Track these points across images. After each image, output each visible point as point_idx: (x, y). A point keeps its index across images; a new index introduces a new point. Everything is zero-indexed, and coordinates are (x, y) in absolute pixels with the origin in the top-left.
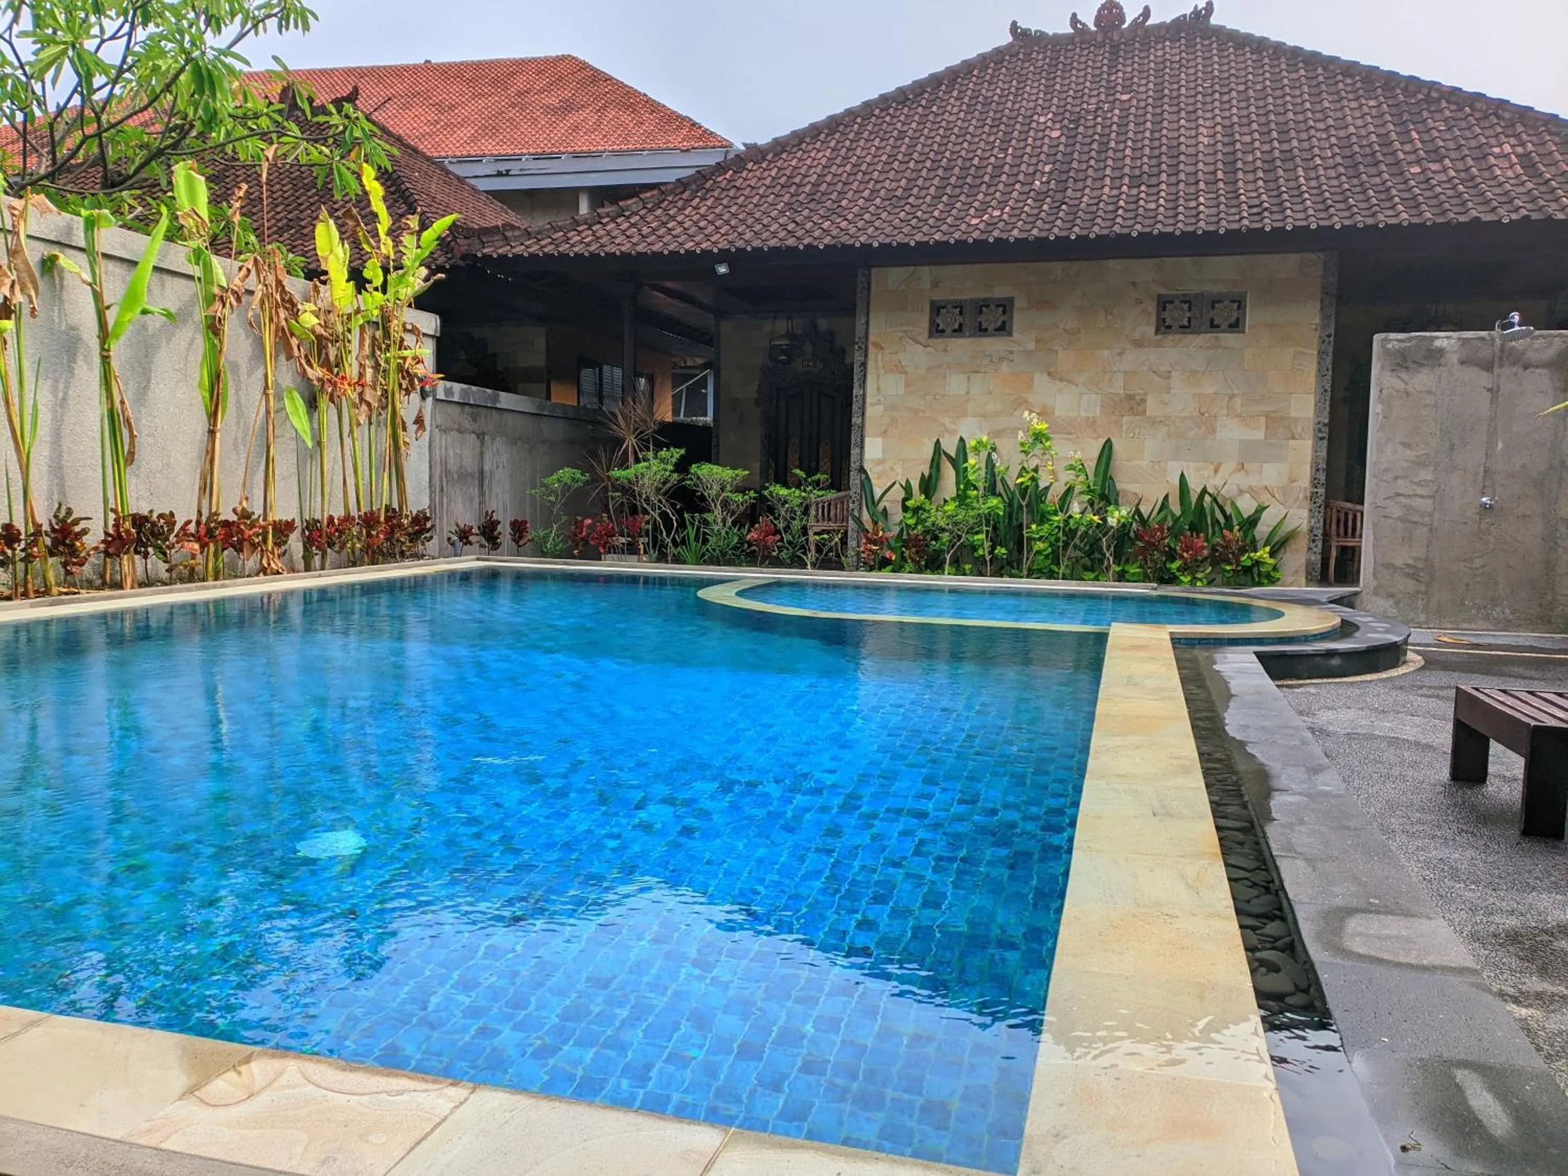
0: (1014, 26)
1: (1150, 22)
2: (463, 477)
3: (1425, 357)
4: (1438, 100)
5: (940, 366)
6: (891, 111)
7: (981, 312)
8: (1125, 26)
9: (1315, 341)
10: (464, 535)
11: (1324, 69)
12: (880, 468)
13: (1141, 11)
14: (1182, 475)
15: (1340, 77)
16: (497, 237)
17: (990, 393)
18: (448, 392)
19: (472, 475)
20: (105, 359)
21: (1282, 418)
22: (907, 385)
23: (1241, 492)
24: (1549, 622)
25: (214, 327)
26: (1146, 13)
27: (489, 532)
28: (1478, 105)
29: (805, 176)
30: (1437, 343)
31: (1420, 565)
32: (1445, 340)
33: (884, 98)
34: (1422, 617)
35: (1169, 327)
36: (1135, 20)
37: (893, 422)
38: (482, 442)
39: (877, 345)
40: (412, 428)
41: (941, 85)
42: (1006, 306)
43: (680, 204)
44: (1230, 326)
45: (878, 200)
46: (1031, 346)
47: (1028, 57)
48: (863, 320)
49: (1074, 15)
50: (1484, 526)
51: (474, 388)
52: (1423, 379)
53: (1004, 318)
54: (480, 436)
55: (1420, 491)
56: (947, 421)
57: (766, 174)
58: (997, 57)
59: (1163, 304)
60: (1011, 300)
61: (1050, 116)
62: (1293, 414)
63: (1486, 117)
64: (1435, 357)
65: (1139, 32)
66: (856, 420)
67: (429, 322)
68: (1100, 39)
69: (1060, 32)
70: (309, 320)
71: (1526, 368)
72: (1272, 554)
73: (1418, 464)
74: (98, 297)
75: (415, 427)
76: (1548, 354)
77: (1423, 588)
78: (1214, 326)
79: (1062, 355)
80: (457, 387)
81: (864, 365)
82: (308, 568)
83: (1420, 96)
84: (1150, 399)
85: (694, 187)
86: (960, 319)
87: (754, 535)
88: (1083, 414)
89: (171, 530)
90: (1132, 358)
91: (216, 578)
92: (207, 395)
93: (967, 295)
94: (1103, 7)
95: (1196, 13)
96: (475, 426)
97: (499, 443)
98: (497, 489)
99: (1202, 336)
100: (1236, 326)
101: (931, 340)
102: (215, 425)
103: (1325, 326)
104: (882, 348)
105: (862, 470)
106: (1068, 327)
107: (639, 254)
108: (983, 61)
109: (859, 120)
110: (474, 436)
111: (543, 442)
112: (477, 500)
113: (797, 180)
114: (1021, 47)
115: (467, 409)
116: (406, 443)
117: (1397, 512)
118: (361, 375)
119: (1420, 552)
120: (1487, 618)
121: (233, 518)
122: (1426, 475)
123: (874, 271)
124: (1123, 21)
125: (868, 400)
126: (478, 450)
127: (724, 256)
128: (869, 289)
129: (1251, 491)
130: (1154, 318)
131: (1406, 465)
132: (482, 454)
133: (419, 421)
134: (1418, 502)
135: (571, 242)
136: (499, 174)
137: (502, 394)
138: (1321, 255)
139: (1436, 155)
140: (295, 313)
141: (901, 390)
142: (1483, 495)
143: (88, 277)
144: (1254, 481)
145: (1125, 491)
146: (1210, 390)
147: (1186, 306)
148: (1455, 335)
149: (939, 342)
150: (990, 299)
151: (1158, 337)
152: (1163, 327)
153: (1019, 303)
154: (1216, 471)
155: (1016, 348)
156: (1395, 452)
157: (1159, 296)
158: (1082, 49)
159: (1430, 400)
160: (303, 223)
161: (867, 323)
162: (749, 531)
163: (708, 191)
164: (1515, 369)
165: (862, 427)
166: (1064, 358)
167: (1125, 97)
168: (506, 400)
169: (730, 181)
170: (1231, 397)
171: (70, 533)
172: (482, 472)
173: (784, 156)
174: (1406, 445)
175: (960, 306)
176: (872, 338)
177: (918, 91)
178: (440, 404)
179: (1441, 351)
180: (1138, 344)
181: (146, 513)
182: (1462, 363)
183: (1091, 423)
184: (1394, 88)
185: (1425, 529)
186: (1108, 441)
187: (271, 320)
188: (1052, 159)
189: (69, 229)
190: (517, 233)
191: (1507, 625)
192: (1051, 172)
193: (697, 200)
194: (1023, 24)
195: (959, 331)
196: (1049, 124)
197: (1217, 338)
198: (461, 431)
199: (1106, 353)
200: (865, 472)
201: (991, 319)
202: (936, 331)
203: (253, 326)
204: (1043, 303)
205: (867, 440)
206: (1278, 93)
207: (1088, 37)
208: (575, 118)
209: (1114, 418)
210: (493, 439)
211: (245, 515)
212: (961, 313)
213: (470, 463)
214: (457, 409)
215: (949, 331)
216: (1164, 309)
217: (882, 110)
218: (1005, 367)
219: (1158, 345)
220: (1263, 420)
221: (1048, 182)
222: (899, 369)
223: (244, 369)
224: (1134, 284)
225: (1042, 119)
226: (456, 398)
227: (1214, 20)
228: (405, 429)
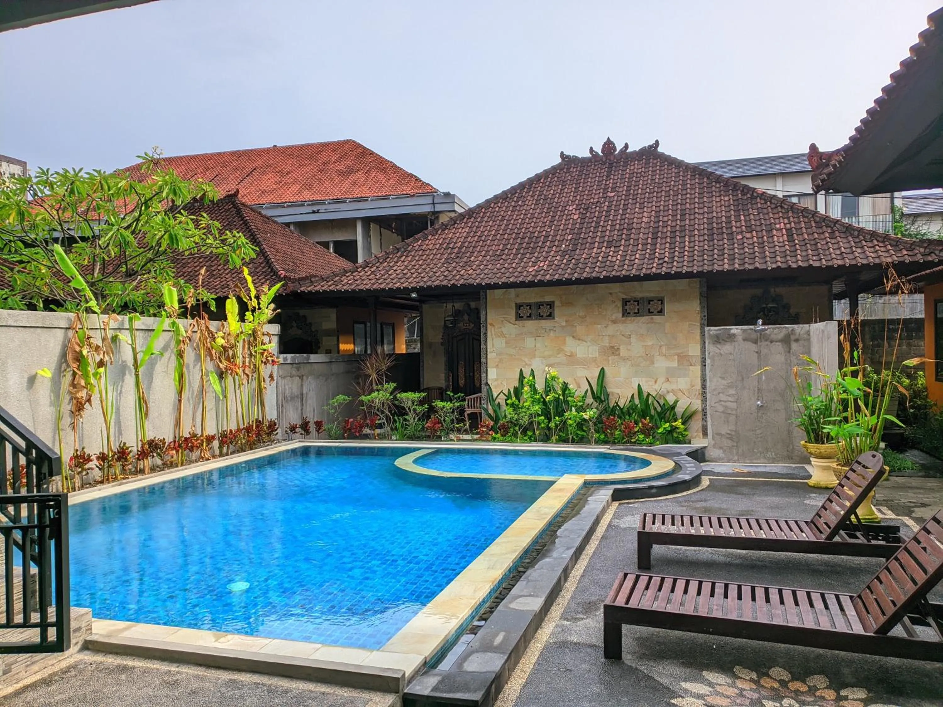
0: (562, 154)
1: (629, 150)
2: (293, 398)
3: (727, 338)
4: (756, 198)
5: (522, 334)
6: (499, 204)
7: (539, 308)
8: (616, 153)
9: (699, 318)
10: (293, 429)
11: (708, 178)
12: (496, 383)
13: (624, 145)
14: (639, 385)
15: (714, 184)
16: (307, 282)
17: (546, 346)
18: (285, 359)
19: (297, 397)
20: (137, 376)
21: (685, 356)
22: (506, 343)
23: (668, 392)
24: (792, 459)
25: (180, 355)
26: (626, 146)
27: (305, 426)
28: (773, 201)
29: (456, 243)
30: (732, 331)
31: (733, 433)
32: (735, 330)
33: (496, 197)
34: (736, 458)
35: (629, 313)
36: (621, 150)
37: (501, 361)
38: (302, 380)
39: (491, 324)
40: (267, 380)
41: (524, 188)
42: (551, 305)
43: (396, 259)
44: (658, 312)
45: (488, 257)
46: (564, 324)
47: (568, 171)
48: (484, 313)
49: (591, 148)
50: (760, 415)
51: (298, 355)
52: (727, 348)
53: (551, 310)
54: (301, 377)
55: (730, 399)
56: (526, 360)
57: (437, 242)
58: (554, 170)
59: (625, 302)
60: (553, 302)
61: (575, 206)
62: (690, 354)
63: (776, 207)
64: (731, 337)
65: (623, 156)
66: (483, 360)
67: (275, 329)
68: (604, 160)
69: (585, 156)
70: (220, 341)
71: (771, 342)
72: (683, 424)
73: (728, 387)
74: (134, 350)
75: (269, 379)
76: (781, 336)
77: (735, 444)
78: (650, 312)
79: (579, 328)
80: (289, 356)
81: (486, 334)
82: (221, 455)
83: (749, 196)
84: (621, 348)
85: (403, 250)
86: (530, 311)
87: (428, 424)
88: (590, 356)
89: (164, 447)
90: (612, 329)
91: (182, 465)
92: (177, 383)
93: (532, 301)
94: (605, 144)
95: (651, 146)
96: (298, 373)
97: (310, 379)
98: (309, 402)
99: (644, 317)
100: (661, 312)
101: (517, 322)
102: (181, 397)
103: (702, 311)
104: (493, 326)
105: (487, 384)
106: (581, 314)
107: (375, 289)
108: (546, 174)
109: (483, 210)
110: (298, 378)
111: (333, 375)
112: (300, 408)
113: (451, 246)
114: (565, 165)
115: (294, 365)
116: (265, 388)
117: (721, 409)
118: (244, 362)
119: (733, 427)
120: (765, 457)
121: (188, 436)
122: (732, 391)
123: (488, 291)
124: (615, 150)
125: (488, 350)
126: (300, 384)
127: (414, 289)
128: (486, 299)
129: (673, 391)
130: (621, 309)
131: (722, 387)
132: (302, 385)
133: (271, 376)
134: (729, 404)
135: (343, 283)
136: (314, 212)
137: (312, 356)
138: (699, 279)
139: (750, 229)
140: (214, 339)
141: (504, 345)
142: (758, 400)
143: (130, 342)
144: (674, 387)
145: (613, 393)
146: (650, 343)
147: (636, 303)
148: (740, 327)
149: (520, 323)
150: (544, 302)
151: (624, 318)
152: (625, 314)
153: (557, 304)
154: (656, 382)
155: (557, 325)
156: (718, 381)
157: (623, 299)
158: (595, 165)
159: (731, 357)
160: (213, 268)
161: (486, 314)
162: (427, 422)
163: (410, 251)
164: (767, 343)
165: (486, 363)
166: (580, 329)
167: (612, 194)
168: (313, 358)
169: (420, 246)
170: (661, 346)
171: (125, 453)
172: (302, 394)
173: (446, 232)
174: (723, 378)
175: (530, 305)
176: (489, 321)
177: (514, 192)
178: (281, 366)
179: (734, 335)
180: (614, 322)
181: (153, 438)
182: (744, 340)
183: (594, 360)
184: (737, 190)
185: (734, 417)
186: (603, 369)
187: (204, 345)
188: (572, 232)
189: (123, 321)
190: (317, 279)
191: (774, 461)
192: (571, 240)
193: (404, 257)
194: (566, 153)
195: (530, 317)
196: (574, 212)
197: (652, 319)
198: (291, 377)
199: (599, 326)
200: (489, 385)
201: (544, 311)
202: (519, 317)
203: (196, 349)
204: (568, 304)
205: (489, 369)
206: (684, 192)
207: (598, 159)
208: (352, 178)
209: (605, 357)
210: (307, 377)
211: (194, 435)
212: (530, 308)
213: (296, 391)
214: (290, 366)
215: (525, 317)
216: (626, 305)
217: (495, 204)
218: (552, 334)
219: (624, 322)
220: (676, 357)
221: (569, 245)
222: (502, 335)
223: (191, 366)
224: (611, 294)
225: (571, 208)
226: (289, 361)
227: (660, 149)
228: (264, 381)
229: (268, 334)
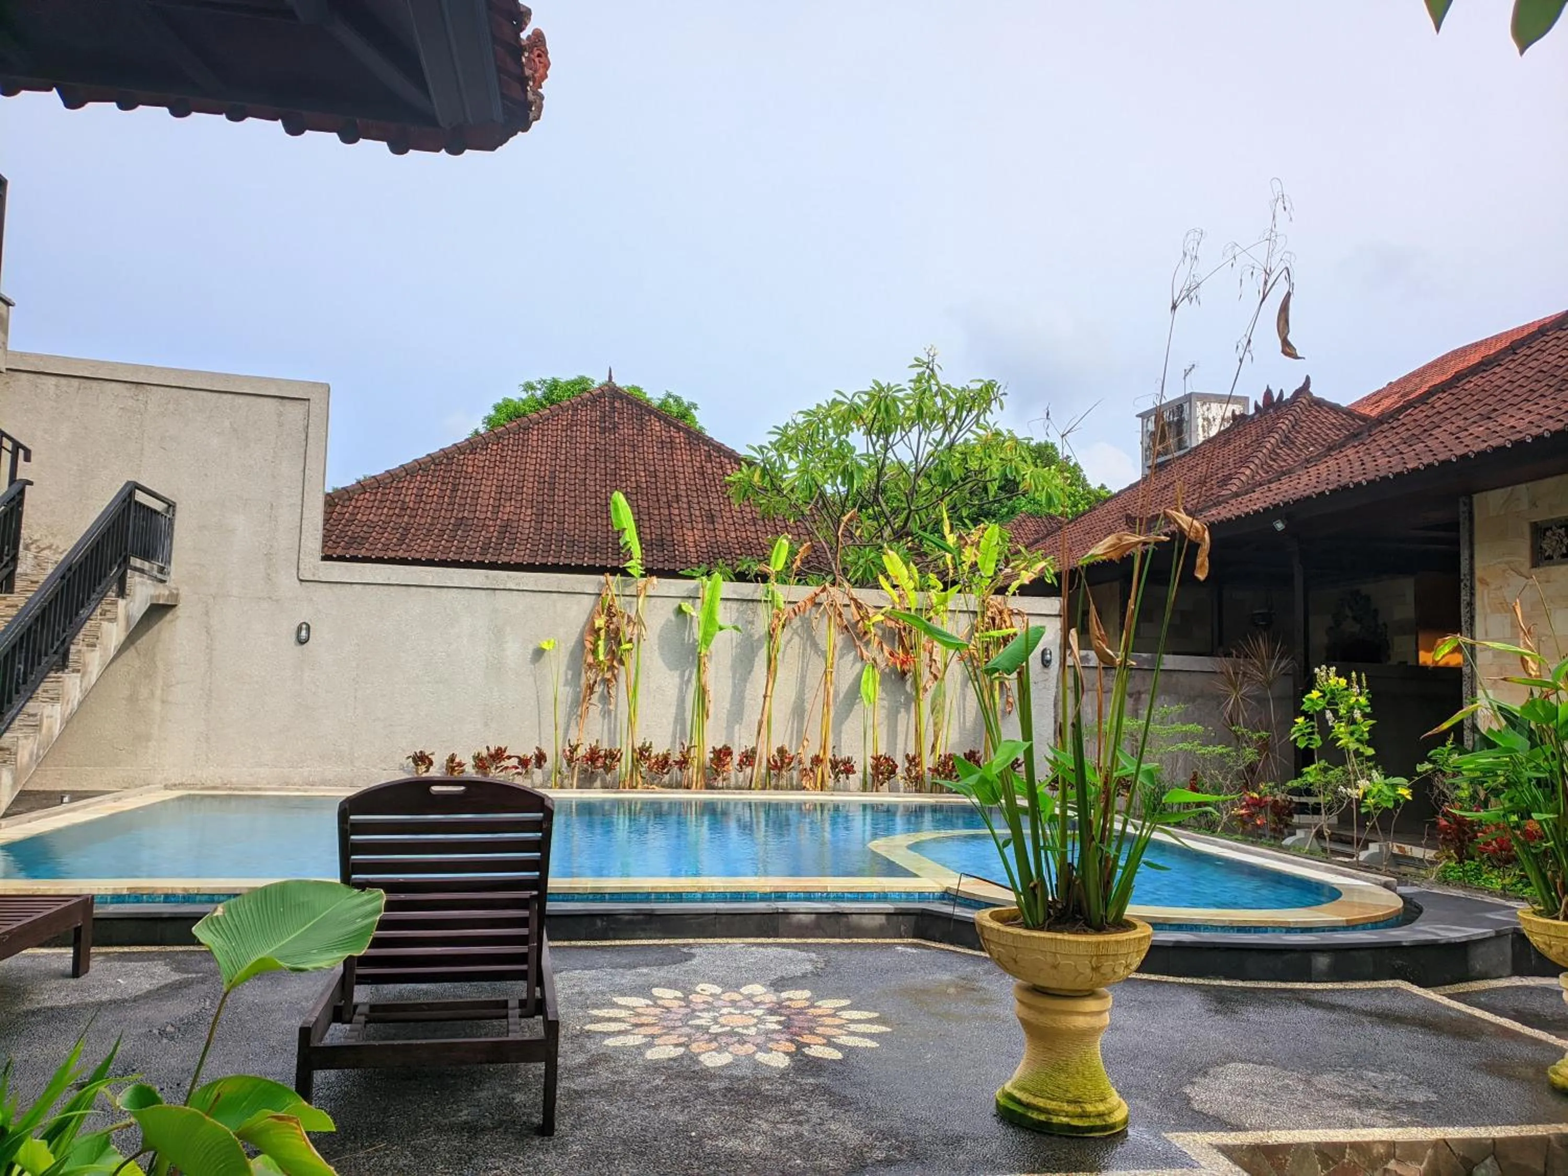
5: (1544, 601)
20: (699, 658)
38: (1137, 700)
39: (1483, 581)
48: (1467, 554)
66: (1466, 669)
67: (1048, 605)
81: (1471, 604)
86: (1565, 541)
97: (1163, 700)
101: (1535, 571)
104: (1487, 584)
123: (1475, 499)
143: (696, 614)
149: (1543, 572)
161: (1472, 557)
165: (1472, 677)
168: (1173, 662)
175: (1565, 525)
176: (1478, 573)
195: (1566, 556)
212: (1566, 533)
215: (1556, 557)
222: (1504, 606)
229: (1019, 613)
